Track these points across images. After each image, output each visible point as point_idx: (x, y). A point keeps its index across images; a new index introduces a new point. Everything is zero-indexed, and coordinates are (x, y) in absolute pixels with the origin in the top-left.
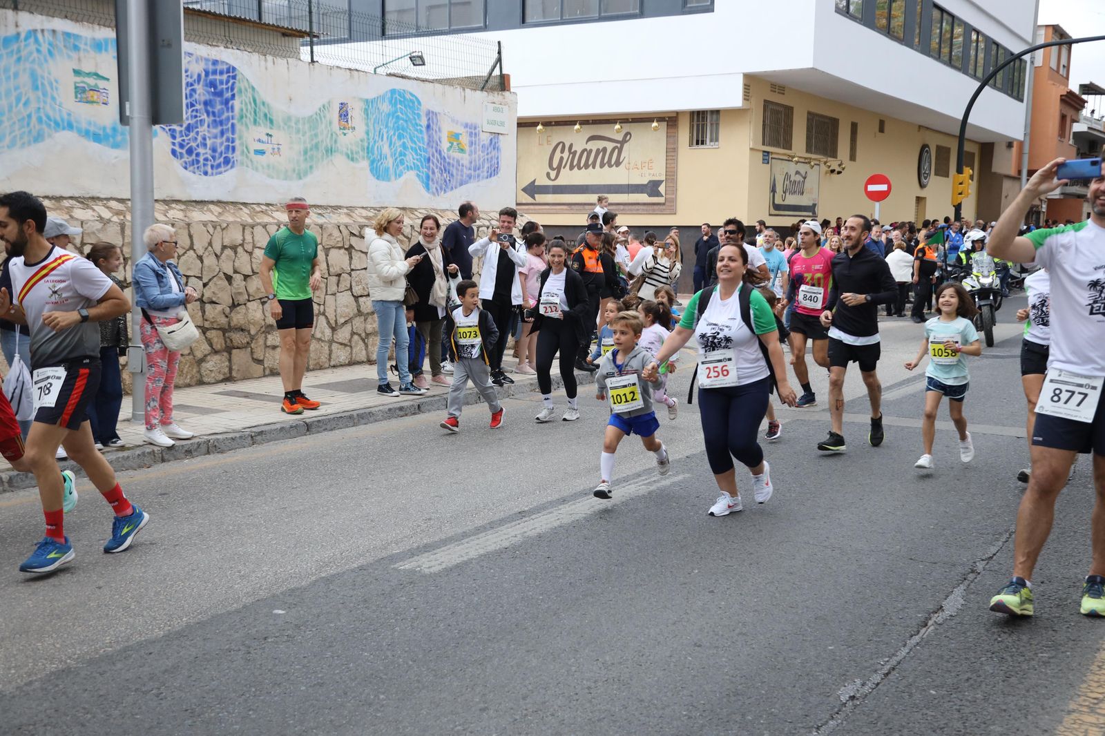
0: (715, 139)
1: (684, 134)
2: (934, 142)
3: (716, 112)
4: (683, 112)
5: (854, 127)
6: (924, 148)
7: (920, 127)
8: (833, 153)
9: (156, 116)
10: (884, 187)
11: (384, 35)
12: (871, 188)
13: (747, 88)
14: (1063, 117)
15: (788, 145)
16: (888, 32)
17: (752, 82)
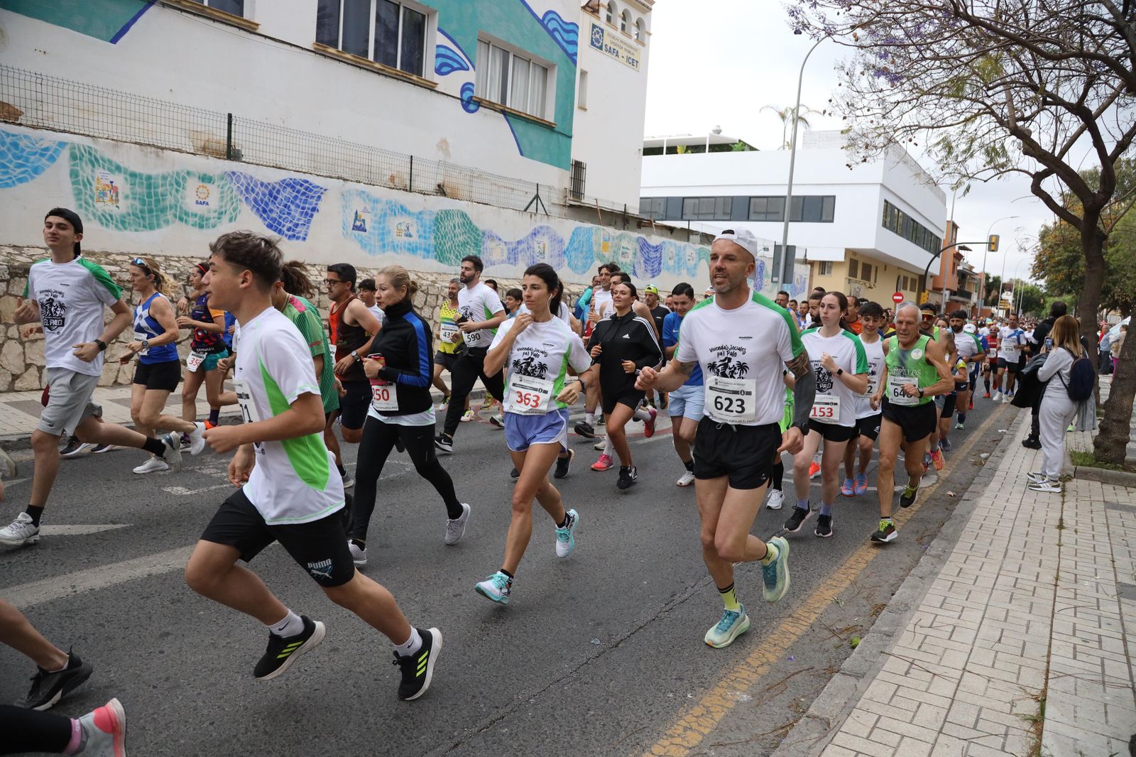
0: (829, 272)
1: (816, 270)
2: (903, 274)
3: (831, 262)
4: (817, 261)
5: (877, 268)
6: (899, 277)
7: (899, 268)
8: (868, 279)
9: (784, 282)
10: (900, 298)
11: (682, 219)
12: (895, 298)
13: (845, 253)
14: (954, 264)
15: (855, 276)
16: (896, 233)
17: (848, 251)
